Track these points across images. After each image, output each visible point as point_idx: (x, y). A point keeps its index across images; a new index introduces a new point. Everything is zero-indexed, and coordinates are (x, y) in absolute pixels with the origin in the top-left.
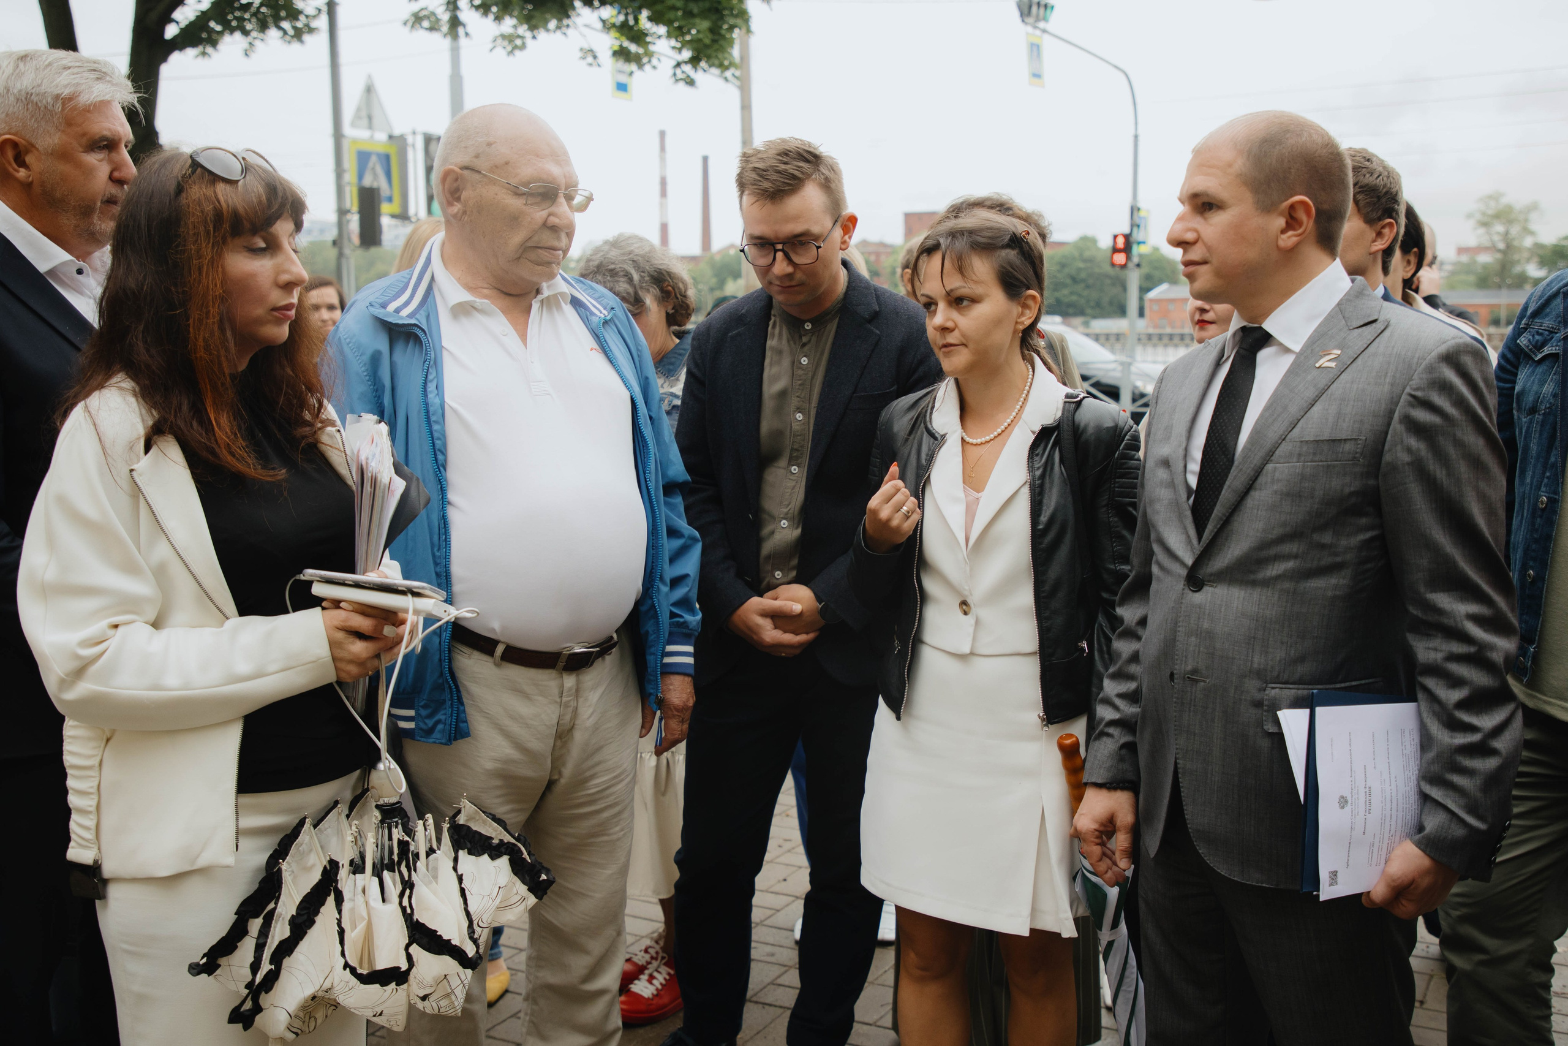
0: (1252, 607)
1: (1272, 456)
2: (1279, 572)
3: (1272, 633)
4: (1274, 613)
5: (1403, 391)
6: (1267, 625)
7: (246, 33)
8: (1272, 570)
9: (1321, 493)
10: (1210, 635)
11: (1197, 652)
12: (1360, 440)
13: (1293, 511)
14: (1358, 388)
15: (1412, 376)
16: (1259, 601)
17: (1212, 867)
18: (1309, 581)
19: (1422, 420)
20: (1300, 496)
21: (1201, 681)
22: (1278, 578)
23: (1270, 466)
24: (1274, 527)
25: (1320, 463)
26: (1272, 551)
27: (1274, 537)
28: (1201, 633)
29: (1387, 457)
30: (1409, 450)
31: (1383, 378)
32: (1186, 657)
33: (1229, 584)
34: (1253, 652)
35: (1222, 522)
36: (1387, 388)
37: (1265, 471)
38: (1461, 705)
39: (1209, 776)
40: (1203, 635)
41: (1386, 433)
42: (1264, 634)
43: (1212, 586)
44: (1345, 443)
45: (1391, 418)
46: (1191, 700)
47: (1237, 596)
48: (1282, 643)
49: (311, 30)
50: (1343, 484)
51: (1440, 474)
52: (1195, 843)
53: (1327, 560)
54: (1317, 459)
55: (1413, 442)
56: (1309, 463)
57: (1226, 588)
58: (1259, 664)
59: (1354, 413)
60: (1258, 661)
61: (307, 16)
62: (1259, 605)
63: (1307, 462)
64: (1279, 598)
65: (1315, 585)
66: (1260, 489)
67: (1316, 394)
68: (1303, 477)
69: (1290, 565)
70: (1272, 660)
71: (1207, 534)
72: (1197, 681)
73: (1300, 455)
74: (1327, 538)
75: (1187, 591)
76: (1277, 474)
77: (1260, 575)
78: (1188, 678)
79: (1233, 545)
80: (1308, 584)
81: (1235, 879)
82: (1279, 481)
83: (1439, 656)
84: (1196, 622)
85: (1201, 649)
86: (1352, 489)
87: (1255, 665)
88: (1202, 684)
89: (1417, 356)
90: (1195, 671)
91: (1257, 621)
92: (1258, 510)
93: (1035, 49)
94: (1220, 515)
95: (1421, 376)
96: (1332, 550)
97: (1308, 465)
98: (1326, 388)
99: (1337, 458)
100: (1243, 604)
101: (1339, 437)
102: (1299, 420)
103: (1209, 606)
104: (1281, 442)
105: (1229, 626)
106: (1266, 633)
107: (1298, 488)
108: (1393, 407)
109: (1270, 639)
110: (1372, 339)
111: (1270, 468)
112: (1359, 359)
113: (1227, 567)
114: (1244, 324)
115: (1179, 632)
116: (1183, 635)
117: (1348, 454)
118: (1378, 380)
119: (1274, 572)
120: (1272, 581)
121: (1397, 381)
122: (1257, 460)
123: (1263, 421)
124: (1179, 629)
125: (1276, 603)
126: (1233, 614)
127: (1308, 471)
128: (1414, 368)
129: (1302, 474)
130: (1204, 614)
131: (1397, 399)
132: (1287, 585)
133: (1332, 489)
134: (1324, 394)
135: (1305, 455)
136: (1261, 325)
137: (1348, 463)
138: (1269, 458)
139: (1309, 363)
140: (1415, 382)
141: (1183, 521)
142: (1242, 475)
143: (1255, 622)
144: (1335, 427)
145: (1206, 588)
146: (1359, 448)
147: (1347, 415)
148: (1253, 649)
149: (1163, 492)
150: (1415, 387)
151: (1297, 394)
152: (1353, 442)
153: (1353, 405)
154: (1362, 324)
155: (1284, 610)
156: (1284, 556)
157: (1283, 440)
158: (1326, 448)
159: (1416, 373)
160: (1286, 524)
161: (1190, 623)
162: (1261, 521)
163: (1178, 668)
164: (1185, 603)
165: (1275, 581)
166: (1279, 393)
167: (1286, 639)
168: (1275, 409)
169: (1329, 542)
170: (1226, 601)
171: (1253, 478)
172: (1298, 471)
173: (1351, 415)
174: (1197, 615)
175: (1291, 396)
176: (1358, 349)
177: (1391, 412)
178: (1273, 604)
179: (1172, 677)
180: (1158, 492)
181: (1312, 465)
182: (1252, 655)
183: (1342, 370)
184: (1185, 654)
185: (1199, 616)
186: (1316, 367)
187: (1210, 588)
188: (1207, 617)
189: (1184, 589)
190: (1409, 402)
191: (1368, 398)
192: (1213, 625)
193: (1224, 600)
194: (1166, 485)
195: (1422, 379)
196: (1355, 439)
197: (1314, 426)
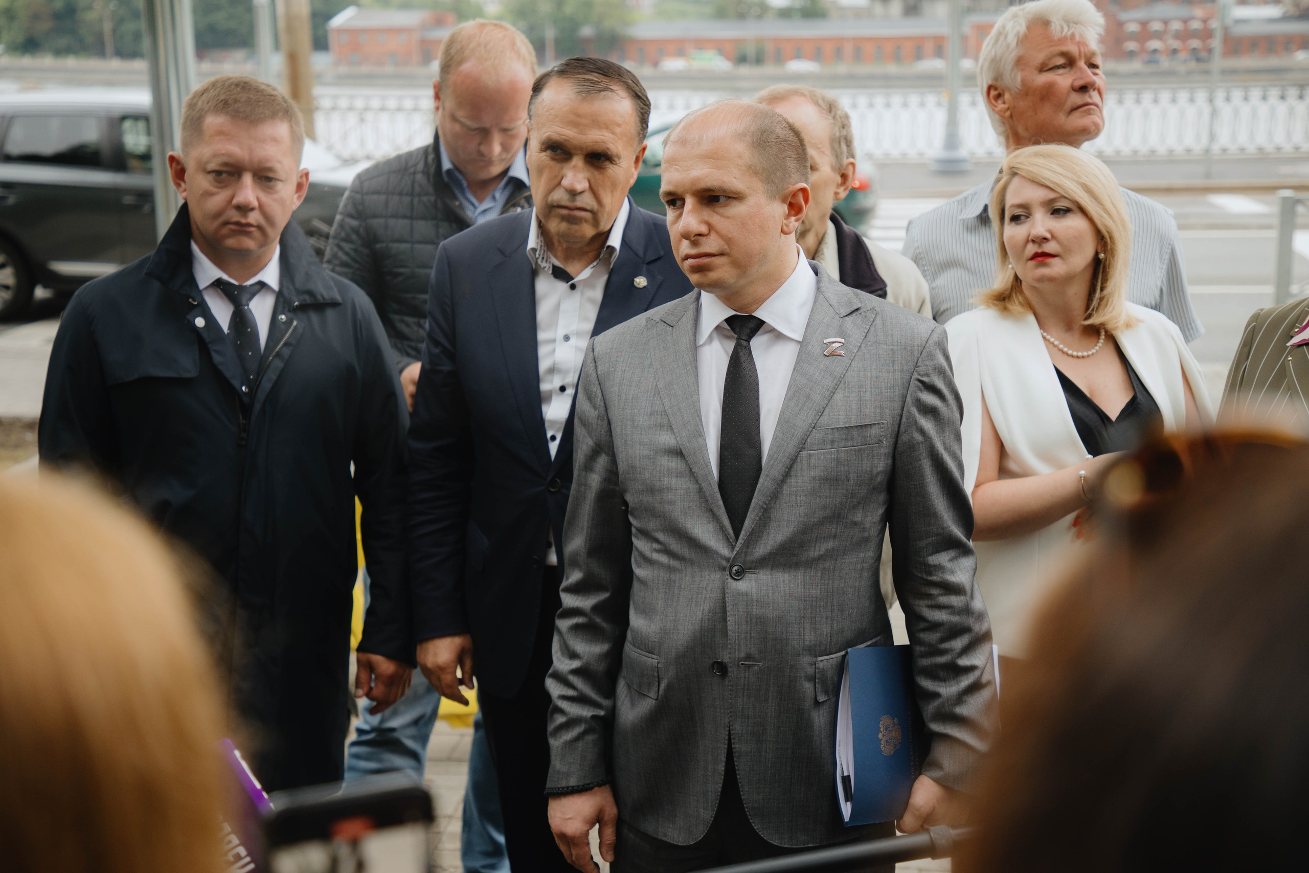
0: (798, 588)
1: (804, 444)
2: (822, 553)
3: (818, 610)
4: (819, 591)
5: (911, 377)
6: (814, 603)
8: (814, 551)
9: (855, 476)
10: (762, 620)
11: (749, 639)
12: (883, 424)
13: (832, 495)
14: (871, 376)
15: (917, 363)
16: (804, 582)
17: (766, 841)
18: (845, 557)
19: (929, 403)
20: (837, 480)
21: (754, 665)
22: (821, 558)
23: (804, 453)
24: (815, 511)
25: (852, 448)
26: (814, 534)
27: (816, 520)
28: (751, 620)
29: (904, 438)
31: (891, 365)
32: (739, 645)
33: (772, 570)
34: (804, 631)
36: (898, 375)
37: (798, 460)
39: (763, 753)
40: (754, 621)
41: (901, 416)
42: (811, 613)
43: (754, 573)
44: (871, 428)
45: (904, 402)
46: (744, 685)
47: (781, 579)
48: (827, 618)
52: (751, 821)
54: (849, 444)
57: (768, 573)
58: (810, 641)
59: (873, 400)
60: (809, 637)
62: (804, 585)
63: (841, 447)
64: (822, 576)
65: (849, 561)
66: (796, 476)
67: (835, 382)
68: (838, 462)
69: (830, 544)
70: (820, 636)
71: (748, 524)
72: (749, 666)
73: (833, 442)
74: (858, 517)
75: (730, 581)
76: (812, 461)
77: (803, 557)
78: (742, 664)
79: (773, 531)
80: (844, 561)
81: (786, 846)
82: (815, 467)
84: (745, 610)
85: (753, 635)
86: (878, 471)
87: (807, 643)
88: (756, 668)
90: (749, 657)
91: (805, 601)
92: (796, 496)
94: (761, 503)
95: (925, 362)
96: (862, 526)
97: (842, 450)
98: (842, 376)
99: (866, 441)
100: (789, 587)
101: (865, 423)
102: (824, 408)
103: (754, 591)
104: (812, 430)
105: (780, 609)
106: (813, 611)
107: (835, 472)
108: (905, 392)
109: (817, 616)
110: (868, 327)
111: (804, 455)
112: (863, 347)
113: (770, 553)
114: (733, 313)
115: (729, 621)
116: (733, 624)
117: (875, 437)
118: (888, 368)
119: (817, 553)
120: (814, 562)
121: (905, 368)
122: (791, 449)
123: (790, 410)
124: (728, 619)
125: (819, 581)
126: (782, 597)
127: (842, 456)
128: (916, 355)
129: (837, 459)
130: (752, 600)
131: (907, 384)
132: (828, 564)
133: (864, 471)
134: (842, 382)
135: (838, 442)
136: (753, 314)
137: (875, 446)
138: (802, 445)
139: (817, 351)
140: (921, 368)
141: (711, 511)
142: (778, 464)
143: (803, 602)
144: (859, 413)
145: (748, 576)
146: (882, 432)
147: (868, 401)
148: (804, 628)
149: (674, 482)
150: (922, 373)
151: (815, 383)
152: (877, 426)
153: (871, 392)
154: (849, 312)
155: (827, 587)
156: (824, 537)
157: (814, 428)
158: (855, 433)
159: (920, 360)
160: (826, 507)
161: (738, 611)
162: (800, 506)
163: (725, 657)
164: (730, 591)
165: (818, 561)
166: (798, 382)
167: (830, 614)
168: (798, 398)
169: (860, 520)
170: (772, 586)
171: (789, 466)
172: (833, 456)
173: (871, 401)
174: (745, 603)
175: (811, 385)
176: (859, 338)
177: (905, 397)
178: (818, 584)
179: (722, 668)
180: (666, 481)
181: (845, 450)
182: (804, 634)
183: (852, 358)
184: (737, 642)
185: (747, 603)
186: (826, 356)
187: (753, 575)
188: (755, 604)
189: (727, 579)
190: (918, 387)
191: (883, 385)
192: (763, 611)
193: (770, 585)
194: (680, 475)
195: (926, 366)
196: (879, 423)
197: (841, 413)
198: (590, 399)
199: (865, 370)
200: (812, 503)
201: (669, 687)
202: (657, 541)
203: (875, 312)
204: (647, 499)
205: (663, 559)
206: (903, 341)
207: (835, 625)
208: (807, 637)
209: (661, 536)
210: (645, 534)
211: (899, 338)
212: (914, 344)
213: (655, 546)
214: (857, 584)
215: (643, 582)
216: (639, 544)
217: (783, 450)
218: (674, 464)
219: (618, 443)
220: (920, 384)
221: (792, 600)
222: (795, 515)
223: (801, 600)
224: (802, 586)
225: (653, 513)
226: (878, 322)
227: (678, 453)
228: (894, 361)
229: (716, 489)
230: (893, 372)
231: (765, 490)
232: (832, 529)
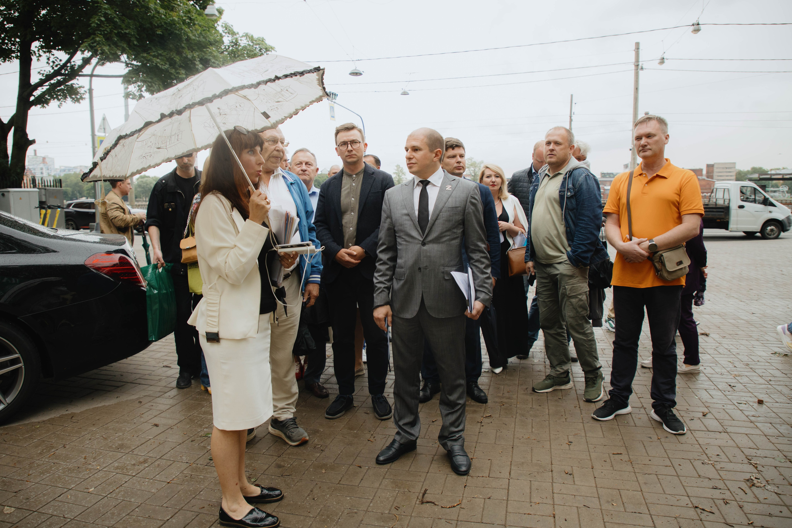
0: (440, 249)
4: (445, 250)
5: (469, 195)
6: (444, 253)
7: (59, 100)
8: (444, 239)
10: (430, 257)
12: (461, 207)
13: (448, 225)
14: (458, 195)
15: (470, 192)
17: (431, 315)
19: (474, 202)
20: (450, 221)
21: (428, 268)
22: (445, 241)
23: (441, 214)
24: (444, 229)
25: (453, 212)
26: (444, 235)
27: (444, 231)
28: (427, 257)
29: (467, 211)
30: (472, 209)
33: (433, 244)
35: (429, 230)
37: (440, 216)
38: (485, 268)
39: (431, 292)
41: (466, 205)
42: (443, 255)
43: (428, 245)
44: (458, 208)
45: (467, 201)
46: (426, 274)
47: (436, 246)
48: (449, 257)
49: (82, 98)
50: (459, 218)
51: (478, 215)
52: (427, 310)
53: (455, 236)
55: (472, 207)
59: (458, 201)
60: (442, 262)
61: (81, 94)
62: (442, 248)
64: (446, 246)
65: (453, 242)
66: (438, 221)
67: (449, 197)
68: (450, 216)
69: (448, 237)
70: (446, 261)
71: (426, 233)
73: (448, 211)
74: (455, 231)
76: (443, 216)
77: (441, 241)
78: (425, 268)
79: (433, 234)
80: (451, 242)
81: (437, 317)
83: (479, 257)
84: (426, 255)
85: (428, 260)
90: (426, 266)
91: (441, 252)
92: (439, 225)
93: (332, 108)
95: (472, 192)
96: (456, 233)
97: (451, 213)
99: (456, 211)
101: (456, 206)
102: (446, 202)
103: (428, 249)
105: (434, 254)
107: (449, 219)
109: (445, 256)
110: (457, 184)
112: (456, 189)
113: (432, 239)
114: (421, 179)
115: (422, 257)
117: (459, 210)
121: (467, 193)
122: (437, 212)
123: (437, 203)
126: (435, 251)
128: (470, 190)
131: (467, 198)
132: (448, 243)
133: (456, 219)
134: (451, 196)
135: (450, 211)
136: (428, 180)
137: (458, 213)
138: (440, 211)
139: (444, 189)
141: (417, 229)
142: (434, 216)
144: (455, 204)
146: (461, 209)
149: (407, 222)
150: (472, 194)
151: (443, 196)
153: (458, 199)
154: (452, 181)
155: (447, 249)
156: (446, 236)
157: (443, 207)
158: (454, 209)
160: (447, 228)
161: (424, 255)
162: (440, 227)
163: (421, 266)
164: (422, 249)
166: (439, 196)
168: (439, 200)
170: (433, 248)
171: (437, 217)
172: (448, 214)
174: (426, 252)
176: (455, 186)
178: (445, 248)
179: (420, 269)
180: (405, 222)
183: (453, 191)
184: (424, 262)
186: (446, 190)
188: (428, 253)
189: (421, 246)
190: (471, 198)
191: (461, 197)
192: (430, 255)
194: (408, 220)
197: (450, 204)
198: (386, 204)
199: (456, 194)
200: (443, 226)
201: (407, 276)
202: (403, 238)
203: (458, 180)
204: (400, 228)
205: (404, 243)
206: (467, 187)
207: (450, 259)
209: (404, 237)
210: (399, 237)
211: (465, 186)
212: (469, 187)
213: (402, 240)
214: (456, 249)
215: (400, 250)
216: (399, 240)
218: (407, 218)
219: (393, 214)
221: (437, 252)
222: (438, 230)
225: (402, 231)
226: (460, 183)
227: (408, 215)
228: (464, 191)
229: (417, 223)
230: (464, 194)
231: (430, 225)
232: (448, 233)
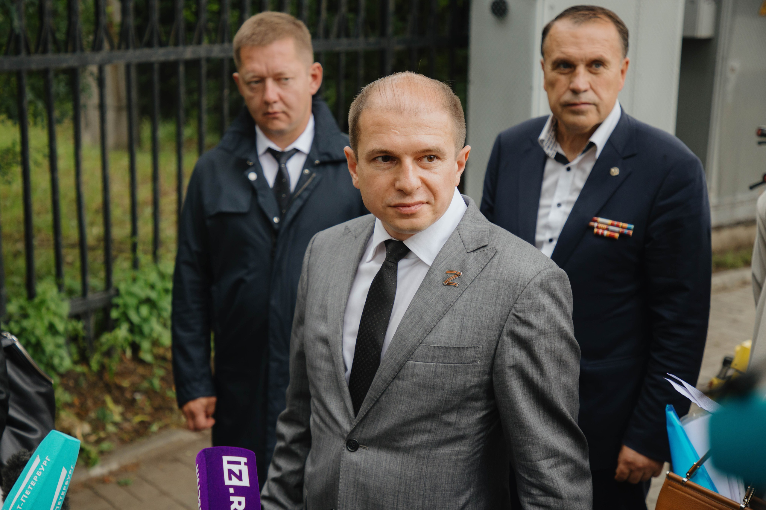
0: (396, 467)
1: (412, 355)
2: (417, 443)
3: (411, 487)
4: (413, 473)
5: (510, 311)
6: (408, 482)
8: (412, 441)
9: (450, 387)
11: (354, 499)
12: (478, 347)
13: (428, 399)
14: (476, 306)
15: (517, 299)
16: (402, 463)
18: (439, 449)
19: (521, 334)
20: (433, 388)
22: (417, 446)
23: (411, 362)
25: (449, 364)
26: (412, 428)
27: (413, 417)
29: (498, 361)
30: (514, 357)
31: (495, 299)
33: (379, 449)
34: (397, 502)
35: (373, 402)
36: (499, 308)
37: (406, 366)
40: (359, 486)
41: (498, 343)
42: (405, 489)
43: (365, 448)
44: (467, 350)
45: (501, 332)
47: (384, 458)
48: (419, 495)
50: (466, 380)
53: (452, 434)
54: (446, 361)
55: (517, 351)
56: (441, 364)
57: (376, 451)
59: (473, 326)
62: (401, 466)
63: (439, 363)
64: (417, 461)
65: (443, 452)
66: (403, 380)
67: (445, 308)
68: (436, 374)
69: (425, 437)
71: (362, 411)
73: (433, 357)
74: (452, 418)
75: (346, 451)
76: (416, 370)
77: (403, 444)
79: (382, 419)
80: (438, 451)
82: (417, 375)
84: (354, 476)
85: (358, 497)
86: (472, 384)
89: (519, 283)
91: (400, 478)
92: (401, 395)
94: (372, 397)
95: (522, 300)
96: (456, 426)
97: (440, 365)
98: (452, 304)
99: (462, 360)
100: (389, 466)
101: (463, 345)
102: (432, 329)
103: (363, 463)
104: (419, 345)
105: (379, 481)
106: (407, 488)
107: (432, 382)
108: (503, 323)
109: (410, 492)
110: (485, 264)
111: (410, 364)
112: (476, 281)
113: (377, 436)
114: (389, 237)
115: (341, 482)
116: (344, 485)
117: (470, 358)
118: (491, 301)
119: (413, 442)
120: (411, 449)
121: (506, 303)
122: (401, 357)
123: (405, 326)
124: (340, 481)
125: (414, 465)
126: (382, 472)
127: (440, 370)
128: (518, 293)
129: (435, 372)
130: (360, 470)
131: (506, 317)
132: (423, 452)
133: (457, 384)
134: (451, 309)
135: (437, 358)
136: (403, 242)
137: (470, 365)
138: (410, 355)
139: (438, 280)
140: (518, 305)
141: (341, 394)
142: (389, 368)
143: (399, 479)
144: (459, 337)
145: (360, 449)
146: (477, 354)
147: (468, 327)
148: (397, 500)
149: (323, 364)
150: (518, 309)
151: (430, 306)
152: (473, 349)
153: (473, 320)
154: (476, 249)
155: (420, 470)
156: (421, 431)
157: (421, 343)
158: (453, 353)
159: (519, 298)
160: (423, 409)
161: (349, 476)
162: (403, 404)
164: (344, 460)
165: (414, 449)
166: (416, 304)
167: (422, 492)
168: (414, 317)
169: (454, 421)
170: (377, 462)
171: (398, 371)
172: (432, 369)
173: (472, 328)
174: (354, 471)
175: (426, 308)
176: (475, 272)
177: (502, 327)
178: (413, 466)
180: (319, 362)
181: (442, 366)
182: (397, 504)
183: (464, 289)
184: (345, 500)
185: (356, 471)
186: (444, 285)
187: (364, 450)
188: (362, 473)
189: (344, 450)
190: (515, 320)
191: (484, 316)
192: (367, 480)
193: (375, 460)
194: (326, 359)
195: (523, 303)
196: (475, 347)
197: (444, 334)
199: (472, 300)
200: (411, 403)
203: (495, 251)
206: (509, 280)
207: (427, 502)
208: (399, 507)
211: (506, 277)
212: (517, 284)
214: (451, 471)
217: (394, 358)
220: (516, 319)
221: (390, 476)
222: (398, 410)
223: (398, 477)
224: (400, 467)
226: (496, 260)
228: (497, 296)
230: (495, 305)
231: (377, 387)
232: (428, 425)
